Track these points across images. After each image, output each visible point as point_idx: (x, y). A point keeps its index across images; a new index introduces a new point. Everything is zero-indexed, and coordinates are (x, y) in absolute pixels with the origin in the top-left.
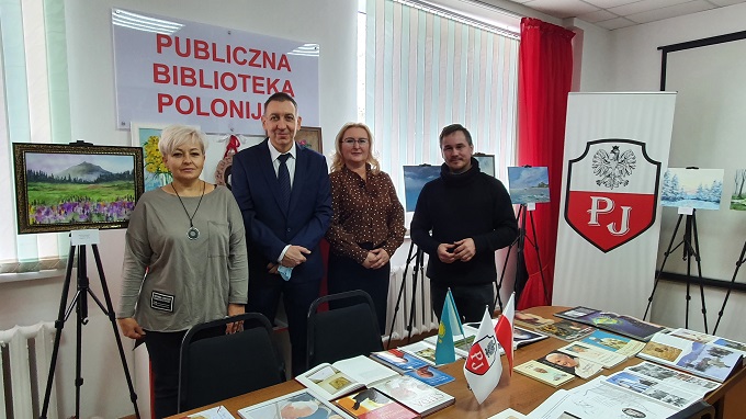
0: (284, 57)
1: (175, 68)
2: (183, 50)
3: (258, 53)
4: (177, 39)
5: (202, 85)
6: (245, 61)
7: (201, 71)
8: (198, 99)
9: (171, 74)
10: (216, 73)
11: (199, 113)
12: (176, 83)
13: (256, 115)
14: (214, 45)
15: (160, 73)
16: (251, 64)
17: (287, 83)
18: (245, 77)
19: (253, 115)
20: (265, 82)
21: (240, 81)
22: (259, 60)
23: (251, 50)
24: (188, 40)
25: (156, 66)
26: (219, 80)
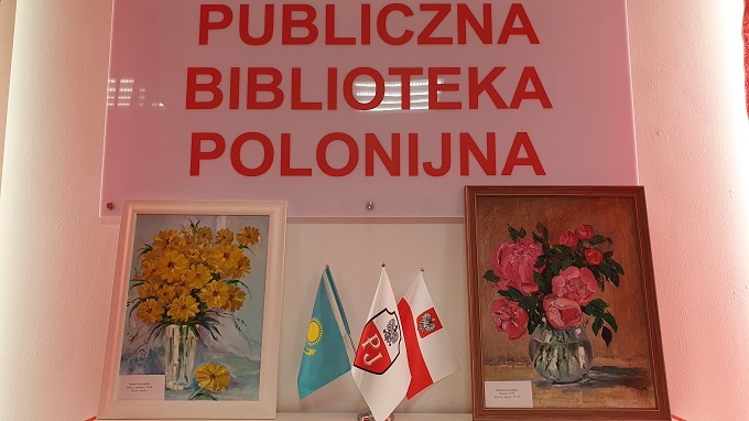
0: (517, 10)
1: (235, 72)
2: (256, 30)
3: (443, 10)
4: (244, 9)
5: (297, 104)
6: (408, 35)
7: (296, 73)
8: (286, 139)
9: (225, 86)
10: (332, 73)
11: (286, 170)
12: (234, 105)
13: (437, 164)
14: (330, 10)
15: (200, 88)
16: (425, 38)
17: (530, 73)
18: (406, 73)
19: (428, 168)
20: (463, 80)
21: (393, 84)
22: (449, 27)
23: (424, 7)
24: (269, 9)
25: (193, 73)
26: (339, 89)
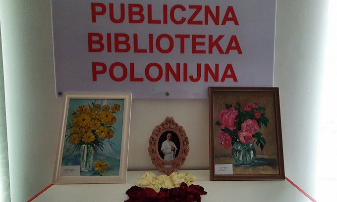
0: (230, 9)
1: (109, 35)
2: (117, 16)
3: (199, 8)
4: (111, 6)
5: (136, 50)
8: (132, 65)
9: (105, 41)
10: (151, 36)
11: (133, 79)
12: (109, 50)
14: (150, 7)
15: (94, 42)
16: (191, 22)
17: (234, 38)
18: (183, 37)
19: (191, 78)
21: (177, 42)
22: (201, 17)
23: (191, 7)
24: (122, 6)
25: (90, 35)
26: (154, 43)
